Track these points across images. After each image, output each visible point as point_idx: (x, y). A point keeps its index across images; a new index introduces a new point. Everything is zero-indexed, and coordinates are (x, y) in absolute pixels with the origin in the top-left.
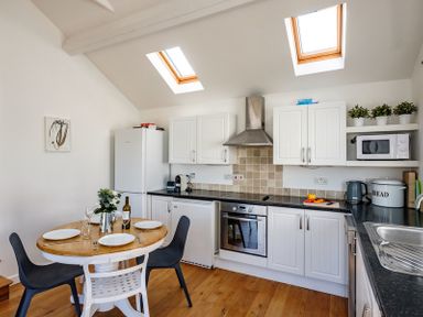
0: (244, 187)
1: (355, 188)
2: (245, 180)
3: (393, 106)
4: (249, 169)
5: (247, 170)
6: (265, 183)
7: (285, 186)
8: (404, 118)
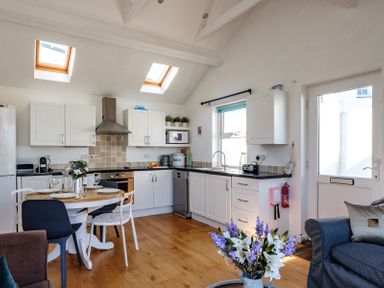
0: (98, 164)
1: (166, 159)
2: (99, 159)
3: (181, 118)
4: (103, 150)
5: (102, 151)
6: (114, 160)
7: (128, 161)
8: (185, 124)
